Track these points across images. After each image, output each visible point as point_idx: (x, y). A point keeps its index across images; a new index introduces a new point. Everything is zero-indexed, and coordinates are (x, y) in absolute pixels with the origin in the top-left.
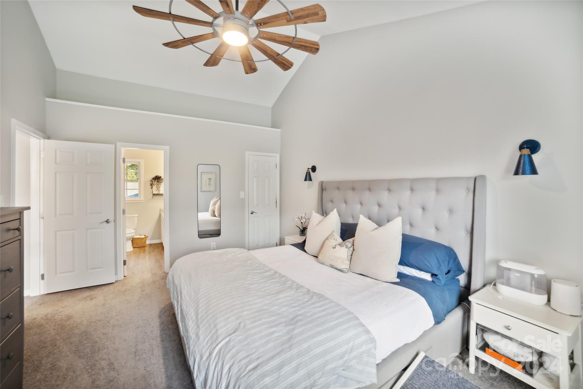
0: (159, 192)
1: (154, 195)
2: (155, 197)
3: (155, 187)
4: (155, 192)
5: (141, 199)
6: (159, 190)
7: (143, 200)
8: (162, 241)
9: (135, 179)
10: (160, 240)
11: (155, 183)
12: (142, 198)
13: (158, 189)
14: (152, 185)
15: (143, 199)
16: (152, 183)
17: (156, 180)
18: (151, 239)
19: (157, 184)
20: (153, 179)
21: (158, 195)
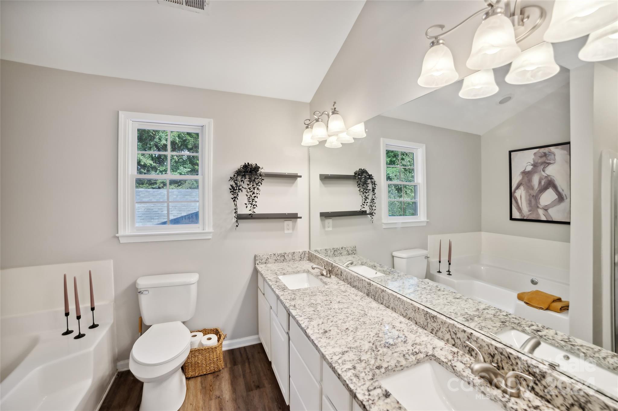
0: (255, 210)
1: (240, 217)
2: (243, 224)
3: (243, 197)
4: (243, 210)
5: (207, 230)
6: (254, 203)
7: (209, 233)
8: (259, 339)
9: (195, 187)
10: (255, 337)
11: (245, 184)
12: (209, 229)
13: (252, 201)
14: (234, 190)
15: (211, 230)
16: (234, 186)
17: (247, 177)
18: (233, 337)
19: (250, 189)
20: (239, 173)
21: (251, 217)
